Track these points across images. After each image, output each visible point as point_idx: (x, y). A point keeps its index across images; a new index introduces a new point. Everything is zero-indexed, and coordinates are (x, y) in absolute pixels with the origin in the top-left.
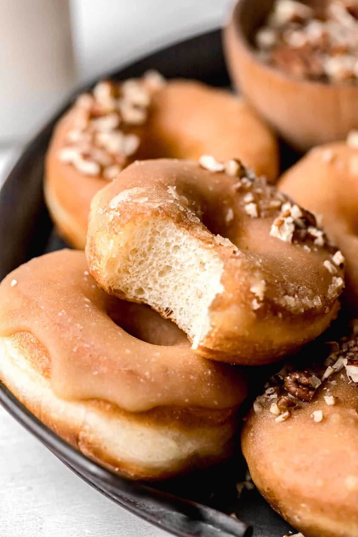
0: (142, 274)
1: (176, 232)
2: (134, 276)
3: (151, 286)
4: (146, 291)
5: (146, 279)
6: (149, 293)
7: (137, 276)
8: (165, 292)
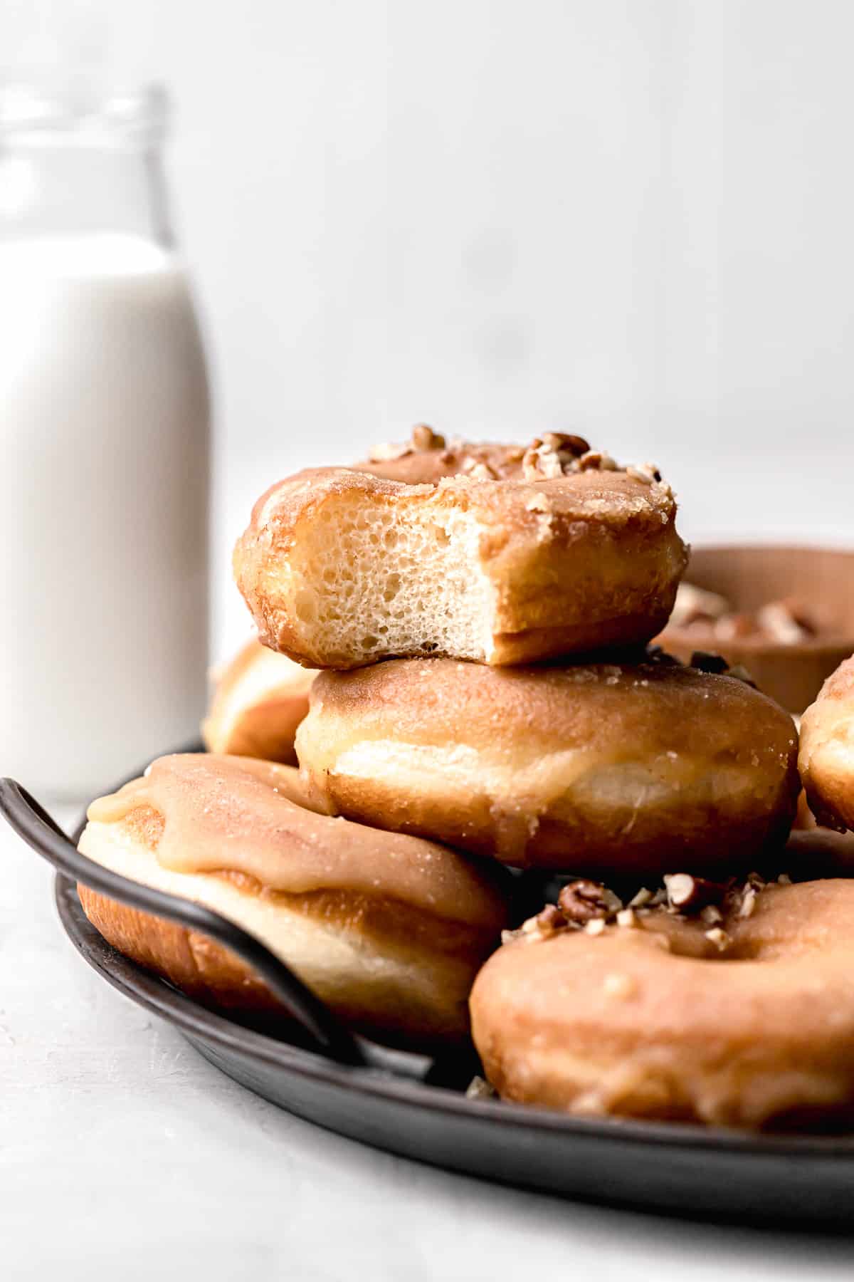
0: (359, 610)
1: (378, 509)
2: (348, 618)
3: (382, 623)
4: (378, 636)
5: (370, 616)
6: (386, 637)
7: (352, 617)
8: (408, 622)
